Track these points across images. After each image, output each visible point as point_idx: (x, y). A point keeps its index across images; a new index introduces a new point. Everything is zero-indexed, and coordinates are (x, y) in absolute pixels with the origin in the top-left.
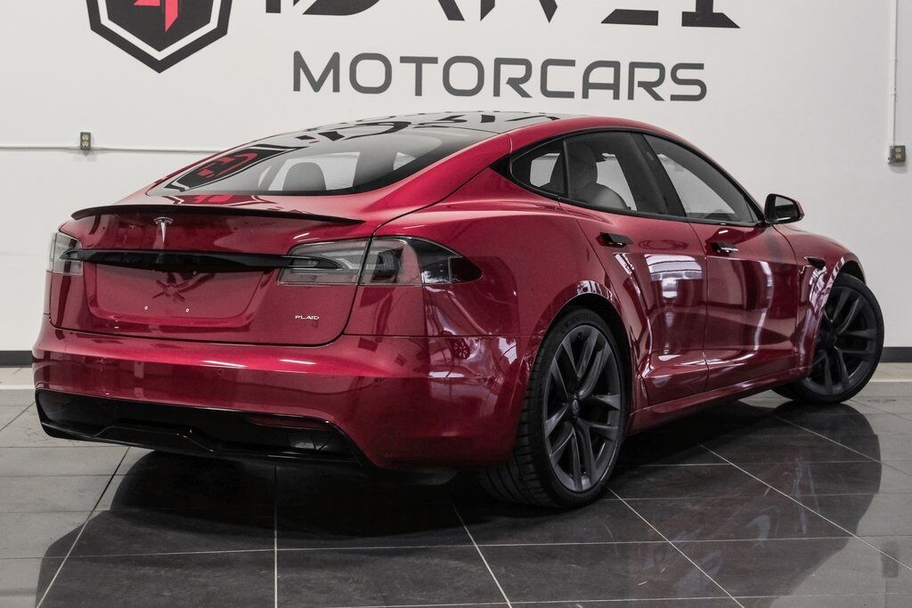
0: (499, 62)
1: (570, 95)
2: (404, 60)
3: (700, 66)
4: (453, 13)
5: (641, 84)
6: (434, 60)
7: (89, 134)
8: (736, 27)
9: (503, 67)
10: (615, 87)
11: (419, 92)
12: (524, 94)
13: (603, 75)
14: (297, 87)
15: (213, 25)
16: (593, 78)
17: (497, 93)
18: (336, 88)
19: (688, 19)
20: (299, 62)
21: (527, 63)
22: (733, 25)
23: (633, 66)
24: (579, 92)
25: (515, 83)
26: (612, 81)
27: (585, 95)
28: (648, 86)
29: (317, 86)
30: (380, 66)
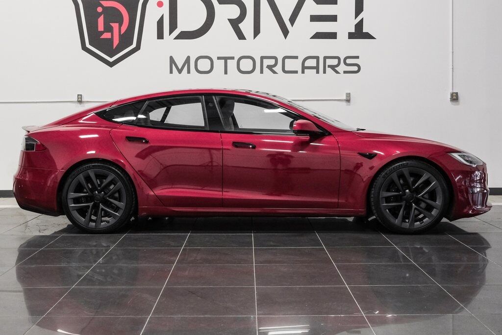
0: (262, 58)
1: (296, 72)
2: (219, 58)
3: (357, 57)
4: (241, 36)
5: (329, 66)
6: (233, 58)
7: (81, 95)
8: (374, 38)
9: (265, 60)
10: (317, 68)
11: (226, 73)
12: (274, 72)
13: (312, 63)
14: (171, 72)
15: (134, 45)
16: (306, 64)
17: (262, 72)
18: (189, 72)
19: (351, 36)
20: (172, 61)
21: (275, 58)
22: (372, 38)
23: (325, 58)
24: (300, 71)
25: (270, 67)
26: (315, 65)
27: (303, 72)
28: (333, 67)
29: (180, 71)
30: (208, 61)
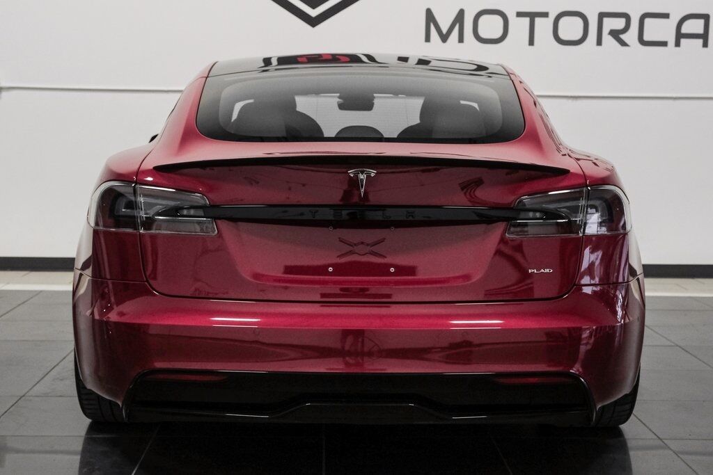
0: (602, 16)
1: (664, 44)
2: (519, 14)
6: (545, 15)
9: (606, 20)
10: (704, 37)
11: (531, 42)
12: (623, 44)
13: (695, 26)
14: (428, 39)
16: (684, 30)
17: (599, 42)
18: (461, 40)
20: (430, 17)
21: (627, 17)
24: (672, 41)
25: (615, 34)
26: (701, 31)
27: (678, 44)
29: (444, 38)
30: (498, 20)
